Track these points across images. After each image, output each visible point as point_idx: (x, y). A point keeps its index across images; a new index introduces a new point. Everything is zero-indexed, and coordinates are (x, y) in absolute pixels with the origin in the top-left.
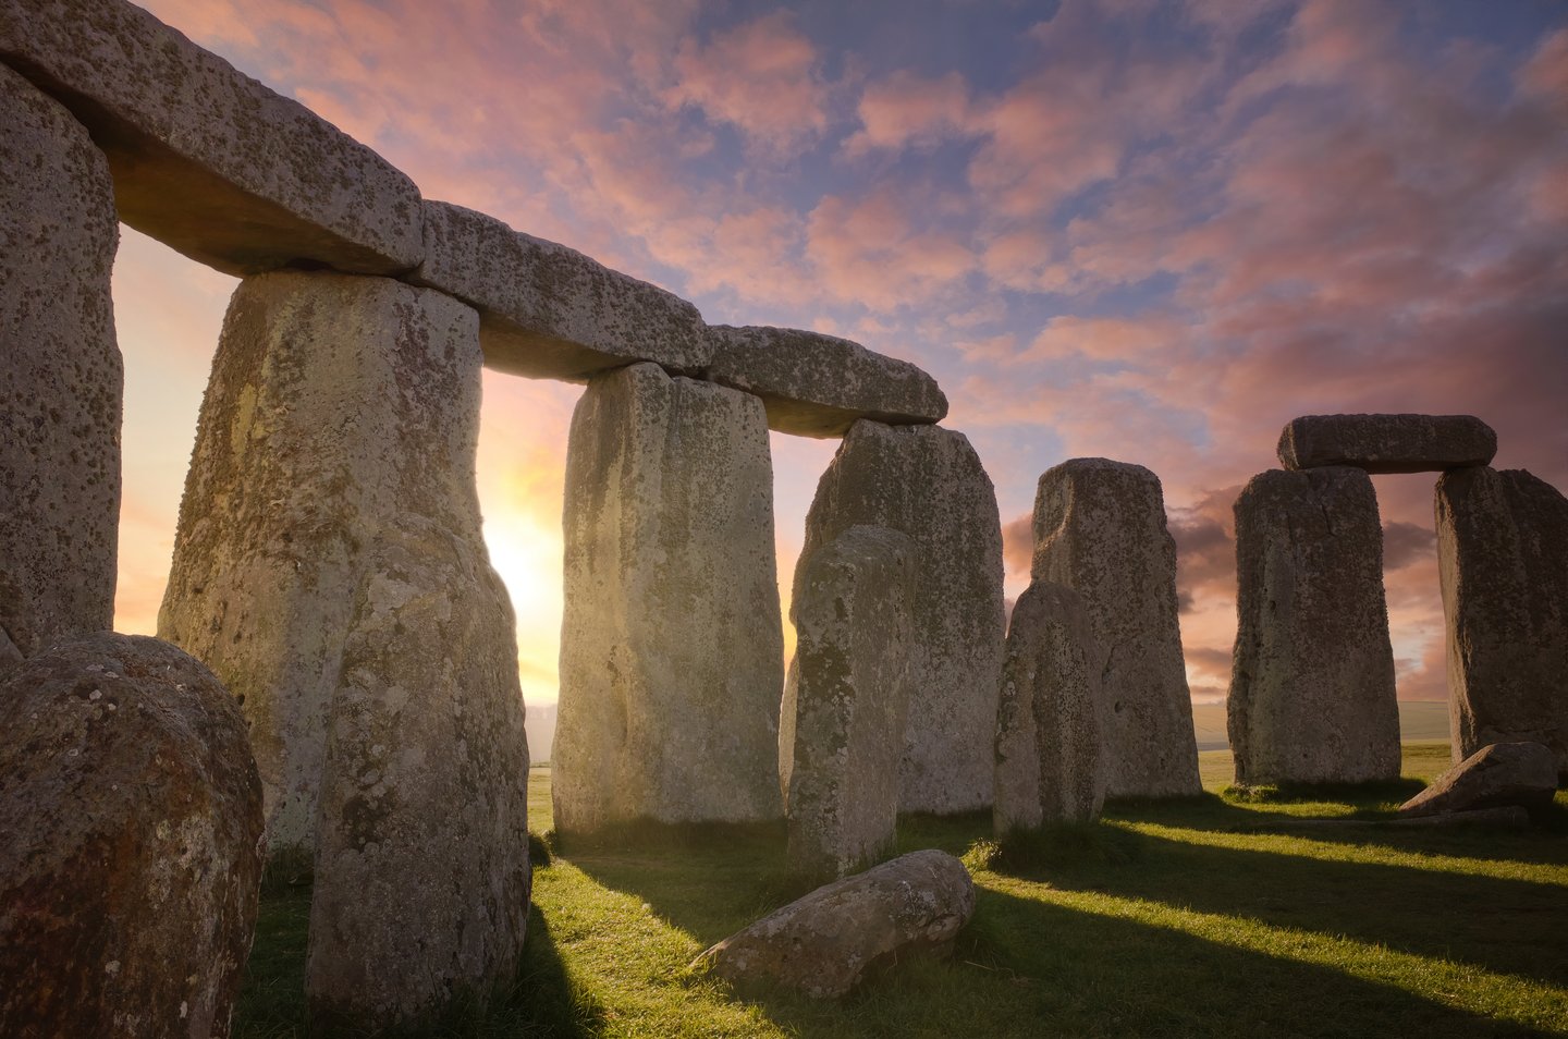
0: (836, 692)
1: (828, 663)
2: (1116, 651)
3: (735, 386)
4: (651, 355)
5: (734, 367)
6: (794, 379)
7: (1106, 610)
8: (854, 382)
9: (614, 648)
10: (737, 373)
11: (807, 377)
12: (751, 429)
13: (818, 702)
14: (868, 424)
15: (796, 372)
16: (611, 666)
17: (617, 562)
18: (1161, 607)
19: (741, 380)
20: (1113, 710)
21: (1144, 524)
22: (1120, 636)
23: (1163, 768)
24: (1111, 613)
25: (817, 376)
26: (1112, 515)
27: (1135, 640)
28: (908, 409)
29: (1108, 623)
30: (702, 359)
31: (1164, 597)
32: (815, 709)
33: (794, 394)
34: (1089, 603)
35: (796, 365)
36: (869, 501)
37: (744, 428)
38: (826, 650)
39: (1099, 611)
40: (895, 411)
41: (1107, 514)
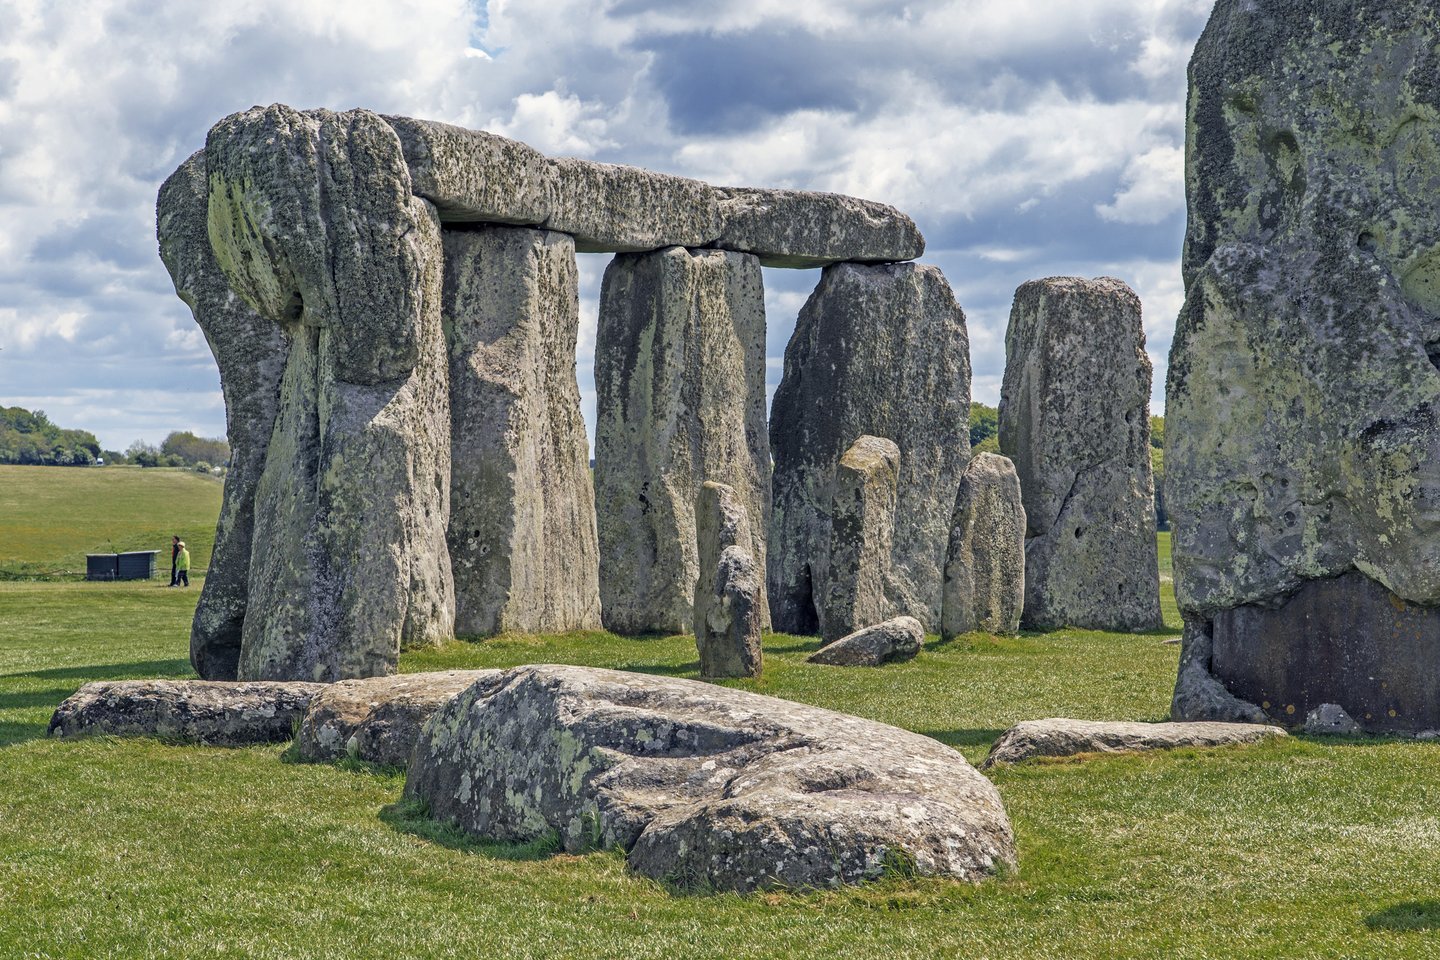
0: (854, 540)
1: (850, 524)
2: (1081, 476)
3: (738, 250)
4: (678, 241)
5: (737, 234)
6: (786, 239)
7: (1072, 436)
8: (838, 233)
9: (646, 484)
10: (740, 239)
11: (798, 234)
12: (749, 287)
13: (843, 544)
14: (850, 270)
15: (789, 231)
16: (642, 498)
17: (649, 414)
18: (1131, 432)
19: (743, 245)
20: (1073, 536)
21: (1117, 348)
22: (1086, 462)
23: (1121, 593)
24: (1077, 439)
25: (806, 232)
26: (1085, 339)
27: (1101, 466)
28: (886, 253)
29: (1074, 450)
30: (715, 234)
31: (1135, 423)
32: (841, 549)
33: (786, 251)
34: (1055, 430)
35: (788, 225)
36: (847, 343)
37: (744, 287)
38: (849, 517)
39: (1065, 438)
40: (875, 256)
41: (1080, 338)
